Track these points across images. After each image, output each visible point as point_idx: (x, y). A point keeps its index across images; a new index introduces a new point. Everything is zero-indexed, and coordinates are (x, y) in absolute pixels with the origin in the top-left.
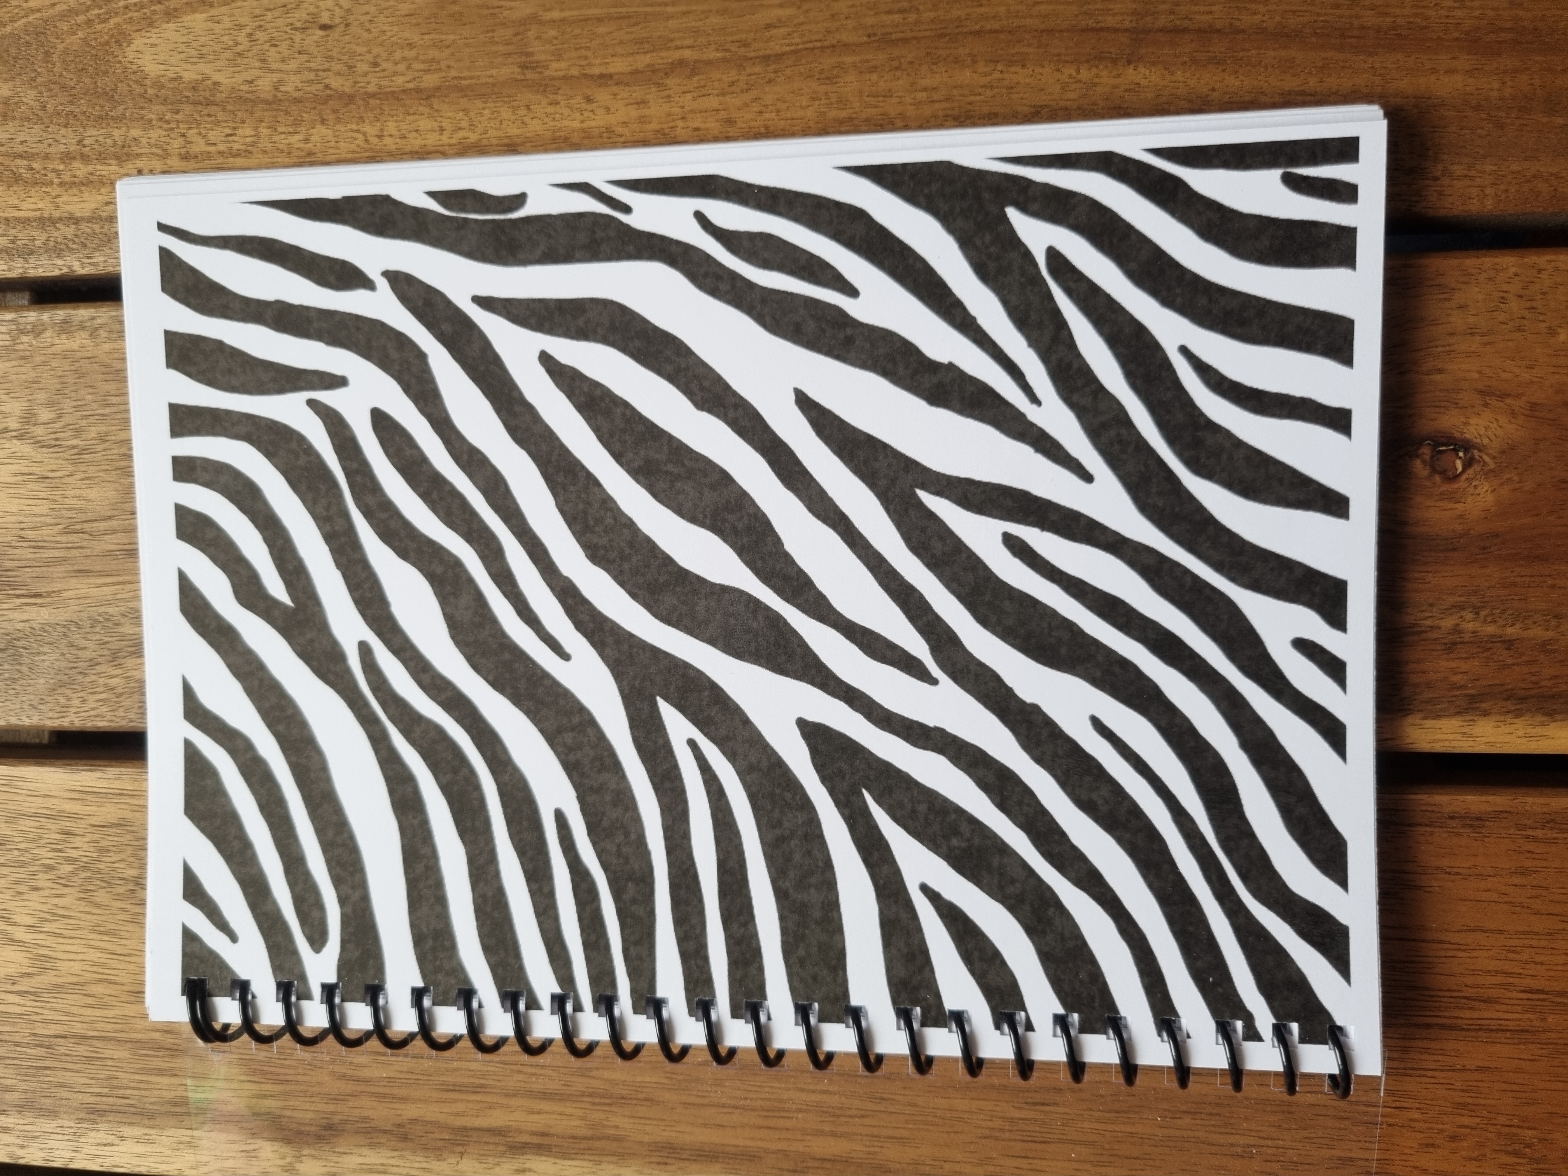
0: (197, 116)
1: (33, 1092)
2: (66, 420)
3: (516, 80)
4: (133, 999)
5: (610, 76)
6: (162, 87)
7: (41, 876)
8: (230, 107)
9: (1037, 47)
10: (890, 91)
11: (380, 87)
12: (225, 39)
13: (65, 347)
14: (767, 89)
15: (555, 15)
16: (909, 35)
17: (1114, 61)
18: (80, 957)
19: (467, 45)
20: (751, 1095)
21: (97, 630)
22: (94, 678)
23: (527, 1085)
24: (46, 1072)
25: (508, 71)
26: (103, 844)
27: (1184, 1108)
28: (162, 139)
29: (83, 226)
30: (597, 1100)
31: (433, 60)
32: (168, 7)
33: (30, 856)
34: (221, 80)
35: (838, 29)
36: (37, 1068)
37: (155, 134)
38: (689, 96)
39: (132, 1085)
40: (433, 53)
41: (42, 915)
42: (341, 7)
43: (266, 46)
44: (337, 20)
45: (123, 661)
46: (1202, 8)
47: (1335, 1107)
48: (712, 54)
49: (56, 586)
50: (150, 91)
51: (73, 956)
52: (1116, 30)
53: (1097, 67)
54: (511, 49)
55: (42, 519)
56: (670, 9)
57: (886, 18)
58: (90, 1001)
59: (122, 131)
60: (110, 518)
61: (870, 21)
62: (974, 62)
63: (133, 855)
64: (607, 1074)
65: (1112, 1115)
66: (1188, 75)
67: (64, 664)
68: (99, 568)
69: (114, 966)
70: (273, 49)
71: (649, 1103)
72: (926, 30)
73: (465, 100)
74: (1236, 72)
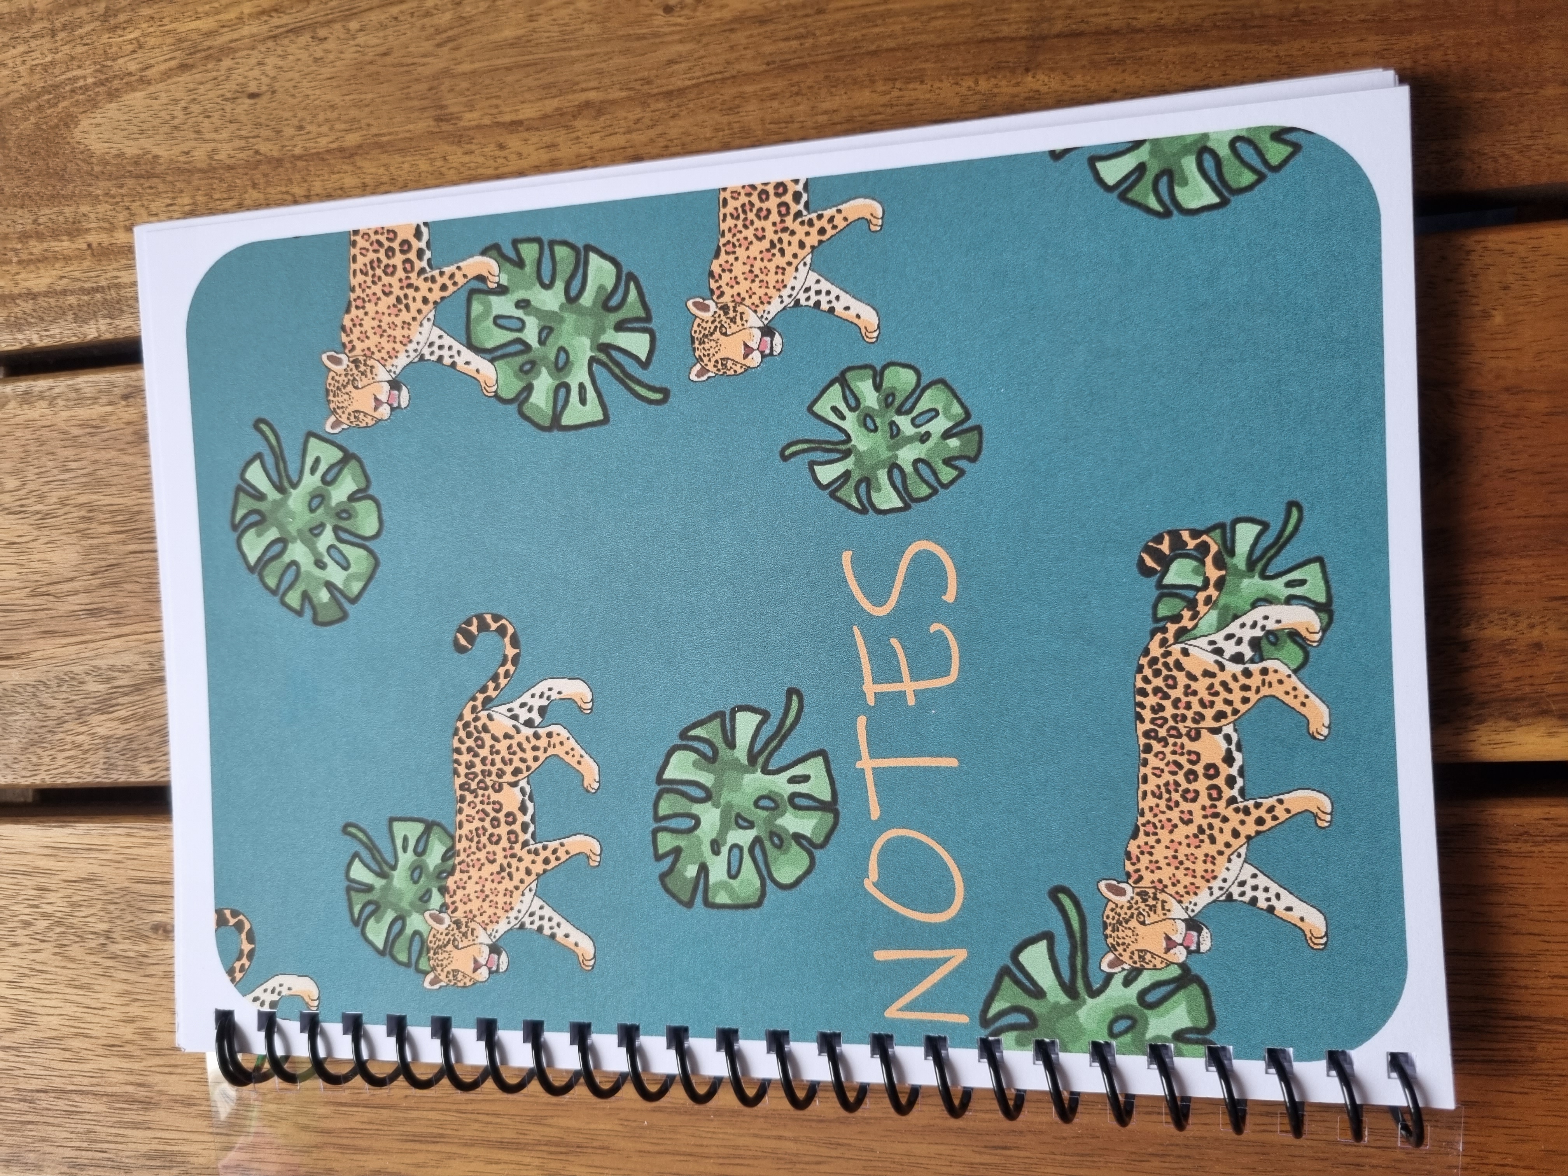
0: (139, 189)
1: (19, 1146)
2: (30, 486)
3: (432, 133)
4: (107, 1052)
5: (520, 123)
6: (107, 163)
7: (19, 932)
8: (169, 178)
9: (935, 62)
10: (791, 116)
11: (305, 149)
12: (163, 114)
13: (26, 417)
14: (672, 123)
15: (466, 67)
16: (807, 60)
17: (1013, 71)
18: (58, 1011)
19: (384, 102)
20: (705, 1142)
21: (63, 689)
22: (61, 736)
23: (484, 1135)
24: (30, 1126)
25: (424, 124)
26: (75, 898)
27: (1150, 1150)
28: (109, 213)
29: (41, 301)
30: (553, 1149)
31: (354, 120)
32: (110, 88)
33: (9, 913)
34: (160, 154)
35: (737, 59)
36: (22, 1122)
37: (103, 208)
38: (597, 137)
39: (110, 1138)
40: (354, 113)
41: (22, 970)
42: (267, 76)
43: (200, 118)
44: (264, 88)
45: (88, 718)
46: (1097, 11)
47: (1312, 1147)
48: (616, 94)
49: (25, 648)
50: (97, 169)
51: (52, 1011)
52: (1013, 39)
53: (995, 77)
54: (425, 103)
55: (11, 583)
56: (574, 53)
57: (782, 45)
58: (68, 1055)
59: (72, 209)
60: (72, 579)
61: (768, 49)
62: (873, 82)
63: (103, 910)
64: (563, 1122)
65: (1076, 1158)
66: (1088, 78)
67: (35, 723)
68: (63, 628)
69: (89, 1020)
70: (207, 120)
71: (604, 1152)
72: (822, 54)
73: (385, 156)
74: (1136, 72)
